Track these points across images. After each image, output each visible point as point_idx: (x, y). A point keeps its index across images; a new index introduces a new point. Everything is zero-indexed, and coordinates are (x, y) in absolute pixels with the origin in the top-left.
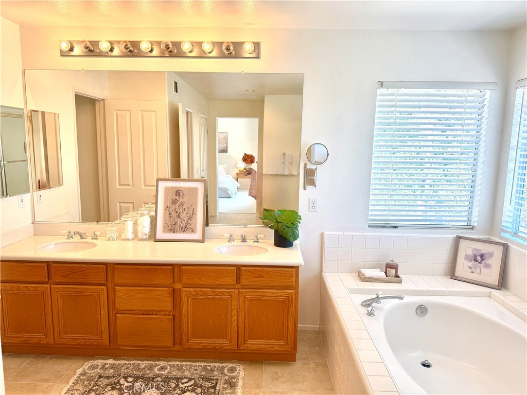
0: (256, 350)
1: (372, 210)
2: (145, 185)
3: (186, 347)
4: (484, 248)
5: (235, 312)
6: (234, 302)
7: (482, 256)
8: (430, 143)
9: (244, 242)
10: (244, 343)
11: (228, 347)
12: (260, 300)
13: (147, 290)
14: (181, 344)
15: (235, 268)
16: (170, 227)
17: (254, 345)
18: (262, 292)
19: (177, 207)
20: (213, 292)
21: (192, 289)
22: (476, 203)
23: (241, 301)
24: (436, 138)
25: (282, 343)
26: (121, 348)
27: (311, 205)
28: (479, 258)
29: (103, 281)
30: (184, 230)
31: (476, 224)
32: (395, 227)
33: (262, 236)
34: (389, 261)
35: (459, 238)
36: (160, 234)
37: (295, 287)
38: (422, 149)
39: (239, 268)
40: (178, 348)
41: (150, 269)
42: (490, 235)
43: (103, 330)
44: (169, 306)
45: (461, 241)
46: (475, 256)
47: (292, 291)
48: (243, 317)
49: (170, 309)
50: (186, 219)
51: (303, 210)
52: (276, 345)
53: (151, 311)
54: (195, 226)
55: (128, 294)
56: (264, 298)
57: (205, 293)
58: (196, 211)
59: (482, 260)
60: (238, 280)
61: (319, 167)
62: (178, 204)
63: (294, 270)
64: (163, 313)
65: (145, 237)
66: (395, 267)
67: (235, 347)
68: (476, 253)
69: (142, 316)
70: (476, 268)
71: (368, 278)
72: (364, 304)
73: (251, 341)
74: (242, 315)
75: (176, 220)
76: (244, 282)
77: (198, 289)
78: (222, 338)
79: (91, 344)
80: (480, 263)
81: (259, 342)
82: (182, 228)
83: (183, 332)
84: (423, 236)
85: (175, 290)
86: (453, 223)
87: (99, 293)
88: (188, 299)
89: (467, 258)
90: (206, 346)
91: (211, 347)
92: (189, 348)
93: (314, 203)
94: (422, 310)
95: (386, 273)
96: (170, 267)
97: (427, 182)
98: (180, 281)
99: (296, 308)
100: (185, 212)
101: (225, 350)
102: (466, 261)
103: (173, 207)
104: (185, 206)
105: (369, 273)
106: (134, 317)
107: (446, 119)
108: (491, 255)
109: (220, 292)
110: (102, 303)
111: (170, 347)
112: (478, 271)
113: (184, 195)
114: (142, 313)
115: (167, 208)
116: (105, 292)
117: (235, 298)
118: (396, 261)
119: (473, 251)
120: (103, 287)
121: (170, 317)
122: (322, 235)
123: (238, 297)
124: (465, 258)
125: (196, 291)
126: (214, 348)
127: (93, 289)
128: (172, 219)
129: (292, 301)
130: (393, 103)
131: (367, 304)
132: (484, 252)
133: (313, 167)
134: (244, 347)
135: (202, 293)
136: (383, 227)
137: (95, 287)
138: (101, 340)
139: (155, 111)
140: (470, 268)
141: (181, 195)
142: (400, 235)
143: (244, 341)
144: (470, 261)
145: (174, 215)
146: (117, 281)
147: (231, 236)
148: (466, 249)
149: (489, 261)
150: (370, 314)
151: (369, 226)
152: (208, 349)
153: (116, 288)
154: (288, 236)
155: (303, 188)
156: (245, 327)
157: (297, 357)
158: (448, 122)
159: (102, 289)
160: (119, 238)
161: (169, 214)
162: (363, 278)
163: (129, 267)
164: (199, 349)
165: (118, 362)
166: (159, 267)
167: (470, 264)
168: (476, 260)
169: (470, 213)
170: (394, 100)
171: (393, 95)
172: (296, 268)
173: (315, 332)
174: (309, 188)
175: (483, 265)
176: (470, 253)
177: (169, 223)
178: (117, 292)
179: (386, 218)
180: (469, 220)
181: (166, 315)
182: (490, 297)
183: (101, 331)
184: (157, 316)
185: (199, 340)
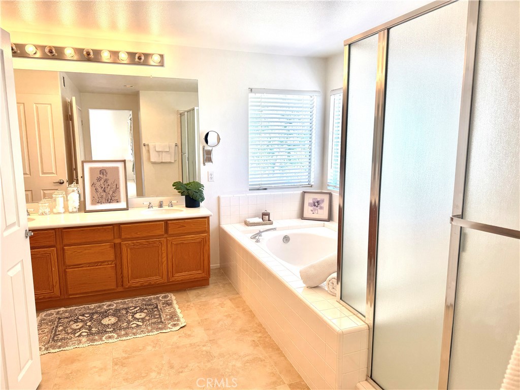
0: (182, 280)
1: (251, 178)
2: (43, 173)
3: (127, 287)
4: (319, 197)
5: (164, 255)
6: (164, 248)
7: (318, 202)
8: (277, 135)
9: (161, 207)
10: (173, 277)
11: (160, 282)
12: (183, 243)
13: (93, 247)
14: (122, 286)
15: (163, 222)
16: (98, 200)
17: (180, 277)
18: (185, 238)
19: (102, 183)
20: (147, 242)
21: (129, 242)
22: (313, 170)
23: (169, 246)
24: (281, 131)
25: (200, 272)
26: (70, 297)
27: (210, 177)
28: (316, 204)
29: (52, 243)
30: (109, 201)
31: (313, 184)
32: (265, 189)
33: (175, 202)
34: (264, 211)
35: (305, 192)
36: (89, 207)
37: (207, 231)
38: (272, 139)
39: (166, 222)
40: (120, 289)
41: (94, 230)
42: (322, 189)
43: (55, 284)
44: (112, 257)
45: (306, 194)
46: (314, 203)
47: (206, 234)
48: (171, 257)
49: (112, 259)
50: (111, 193)
51: (203, 181)
52: (197, 274)
53: (96, 263)
54: (120, 198)
55: (76, 251)
56: (185, 242)
57: (141, 244)
58: (119, 186)
59: (318, 204)
60: (166, 231)
61: (214, 148)
62: (102, 181)
63: (206, 219)
64: (106, 263)
65: (75, 210)
66: (268, 215)
67: (166, 281)
68: (314, 201)
69: (89, 268)
70: (315, 210)
71: (252, 223)
72: (252, 237)
73: (178, 275)
74: (170, 256)
75: (102, 194)
76: (170, 232)
77: (135, 241)
78: (156, 275)
79: (44, 298)
80: (317, 207)
81: (183, 274)
82: (108, 200)
83: (125, 276)
84: (283, 193)
85: (116, 245)
86: (300, 184)
87: (50, 254)
88: (127, 249)
89: (310, 204)
90: (143, 283)
91: (147, 284)
92: (130, 287)
93: (211, 175)
94: (286, 239)
95: (263, 219)
96: (111, 227)
97: (277, 164)
98: (120, 237)
99: (209, 246)
100: (109, 187)
101: (158, 284)
102: (309, 207)
103: (98, 184)
104: (109, 182)
105: (252, 220)
106: (81, 270)
107: (288, 115)
108: (323, 201)
109: (152, 242)
110: (53, 262)
111: (113, 289)
112: (317, 212)
113: (107, 173)
114: (88, 266)
115: (93, 185)
116: (55, 252)
117: (165, 244)
118: (268, 211)
119: (313, 200)
120: (53, 248)
121: (113, 265)
122: (219, 198)
123: (167, 243)
124: (309, 205)
125: (133, 243)
126: (150, 284)
127: (45, 251)
128: (98, 194)
129: (206, 241)
130: (259, 104)
131: (254, 237)
132: (319, 199)
133: (210, 148)
134: (173, 279)
135: (138, 244)
136: (258, 189)
137: (46, 249)
138: (53, 292)
139: (51, 104)
140: (312, 211)
141: (105, 173)
142: (269, 193)
143: (173, 275)
144: (312, 206)
145: (100, 190)
146: (66, 242)
147: (150, 203)
148: (309, 199)
149: (322, 205)
150: (258, 241)
151: (250, 190)
152: (145, 286)
153: (65, 248)
154: (197, 198)
155: (203, 164)
156: (172, 265)
157: (210, 282)
158: (289, 117)
159: (54, 250)
160: (51, 212)
161: (96, 189)
162: (247, 224)
163: (76, 229)
164: (138, 287)
165: (69, 309)
166: (101, 227)
167: (312, 208)
168: (315, 205)
169: (309, 177)
170: (259, 102)
171: (259, 98)
172: (207, 218)
173: (217, 268)
174: (208, 164)
175: (319, 207)
176: (311, 201)
177: (96, 197)
178: (66, 251)
179: (260, 183)
180: (309, 181)
181: (109, 264)
182: (324, 226)
183: (53, 285)
184: (101, 267)
185: (137, 280)
